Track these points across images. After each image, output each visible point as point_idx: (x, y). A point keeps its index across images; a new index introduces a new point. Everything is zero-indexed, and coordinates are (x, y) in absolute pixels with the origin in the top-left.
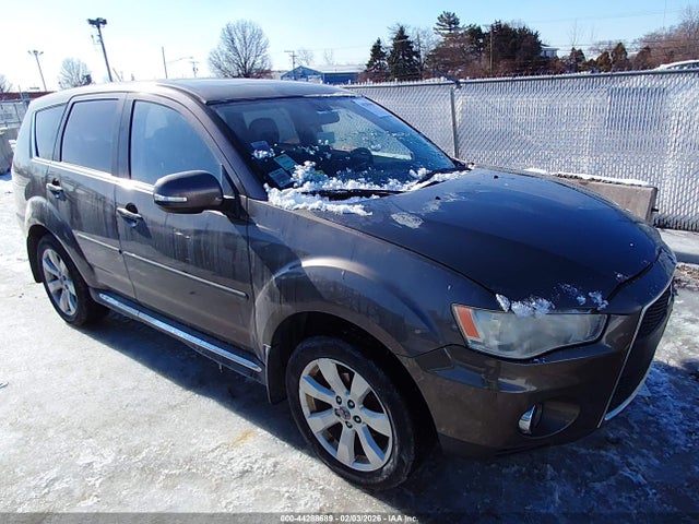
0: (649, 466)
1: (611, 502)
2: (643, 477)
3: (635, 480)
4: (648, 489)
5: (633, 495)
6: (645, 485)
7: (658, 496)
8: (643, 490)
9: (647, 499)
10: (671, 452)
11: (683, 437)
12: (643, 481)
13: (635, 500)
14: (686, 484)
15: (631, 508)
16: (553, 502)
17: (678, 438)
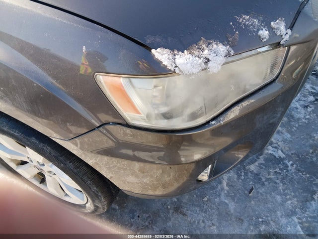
0: (284, 141)
1: (264, 179)
2: (282, 151)
3: (277, 156)
4: (286, 162)
5: (278, 170)
6: (284, 159)
7: (295, 166)
8: (284, 164)
9: (288, 171)
10: (297, 126)
11: (303, 111)
12: (283, 156)
13: (280, 173)
14: (311, 151)
15: (278, 181)
16: (222, 189)
17: (299, 113)
